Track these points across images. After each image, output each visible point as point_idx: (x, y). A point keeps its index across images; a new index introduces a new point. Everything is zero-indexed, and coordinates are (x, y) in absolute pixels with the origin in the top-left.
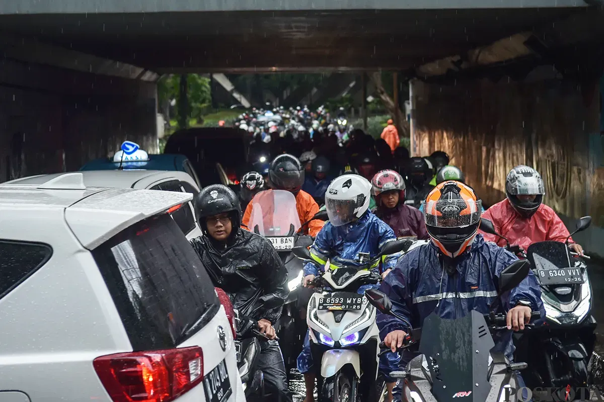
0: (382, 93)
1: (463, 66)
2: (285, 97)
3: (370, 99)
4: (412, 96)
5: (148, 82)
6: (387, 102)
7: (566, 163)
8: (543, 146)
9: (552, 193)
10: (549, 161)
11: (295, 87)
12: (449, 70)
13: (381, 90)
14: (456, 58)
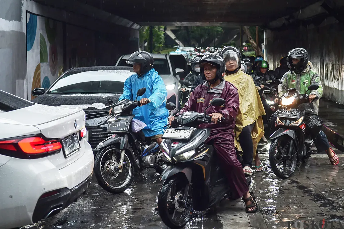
0: (250, 39)
1: (291, 21)
2: (202, 42)
3: (244, 44)
4: (265, 38)
5: (135, 29)
6: (253, 44)
7: (339, 64)
8: (329, 56)
9: (332, 79)
10: (331, 63)
11: (207, 37)
12: (284, 24)
13: (249, 37)
14: (287, 17)
